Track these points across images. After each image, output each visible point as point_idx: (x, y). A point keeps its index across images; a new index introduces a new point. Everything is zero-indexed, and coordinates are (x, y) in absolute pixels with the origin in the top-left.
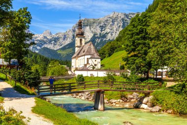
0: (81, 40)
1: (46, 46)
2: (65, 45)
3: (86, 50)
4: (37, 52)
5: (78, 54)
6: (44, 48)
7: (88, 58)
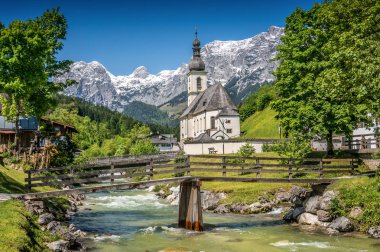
0: (199, 80)
1: (137, 98)
2: (177, 95)
3: (208, 101)
4: (120, 110)
5: (193, 110)
6: (135, 102)
7: (213, 117)
